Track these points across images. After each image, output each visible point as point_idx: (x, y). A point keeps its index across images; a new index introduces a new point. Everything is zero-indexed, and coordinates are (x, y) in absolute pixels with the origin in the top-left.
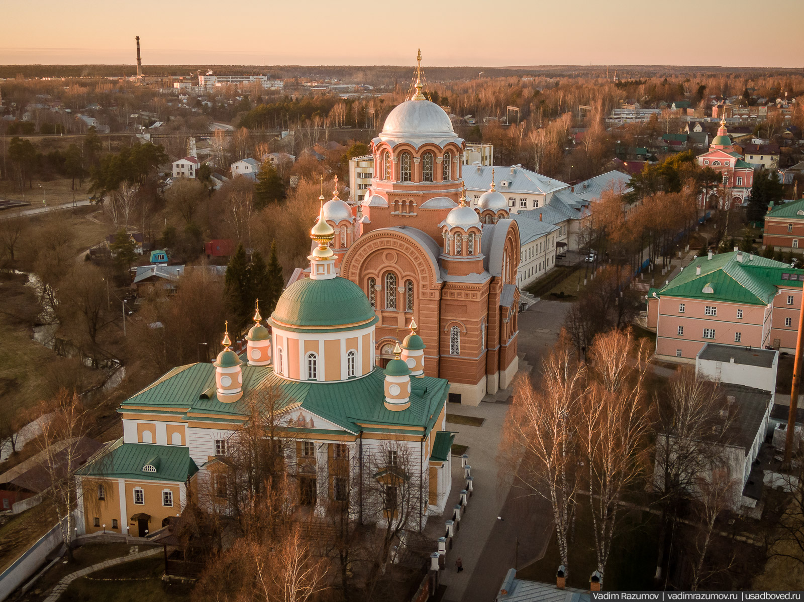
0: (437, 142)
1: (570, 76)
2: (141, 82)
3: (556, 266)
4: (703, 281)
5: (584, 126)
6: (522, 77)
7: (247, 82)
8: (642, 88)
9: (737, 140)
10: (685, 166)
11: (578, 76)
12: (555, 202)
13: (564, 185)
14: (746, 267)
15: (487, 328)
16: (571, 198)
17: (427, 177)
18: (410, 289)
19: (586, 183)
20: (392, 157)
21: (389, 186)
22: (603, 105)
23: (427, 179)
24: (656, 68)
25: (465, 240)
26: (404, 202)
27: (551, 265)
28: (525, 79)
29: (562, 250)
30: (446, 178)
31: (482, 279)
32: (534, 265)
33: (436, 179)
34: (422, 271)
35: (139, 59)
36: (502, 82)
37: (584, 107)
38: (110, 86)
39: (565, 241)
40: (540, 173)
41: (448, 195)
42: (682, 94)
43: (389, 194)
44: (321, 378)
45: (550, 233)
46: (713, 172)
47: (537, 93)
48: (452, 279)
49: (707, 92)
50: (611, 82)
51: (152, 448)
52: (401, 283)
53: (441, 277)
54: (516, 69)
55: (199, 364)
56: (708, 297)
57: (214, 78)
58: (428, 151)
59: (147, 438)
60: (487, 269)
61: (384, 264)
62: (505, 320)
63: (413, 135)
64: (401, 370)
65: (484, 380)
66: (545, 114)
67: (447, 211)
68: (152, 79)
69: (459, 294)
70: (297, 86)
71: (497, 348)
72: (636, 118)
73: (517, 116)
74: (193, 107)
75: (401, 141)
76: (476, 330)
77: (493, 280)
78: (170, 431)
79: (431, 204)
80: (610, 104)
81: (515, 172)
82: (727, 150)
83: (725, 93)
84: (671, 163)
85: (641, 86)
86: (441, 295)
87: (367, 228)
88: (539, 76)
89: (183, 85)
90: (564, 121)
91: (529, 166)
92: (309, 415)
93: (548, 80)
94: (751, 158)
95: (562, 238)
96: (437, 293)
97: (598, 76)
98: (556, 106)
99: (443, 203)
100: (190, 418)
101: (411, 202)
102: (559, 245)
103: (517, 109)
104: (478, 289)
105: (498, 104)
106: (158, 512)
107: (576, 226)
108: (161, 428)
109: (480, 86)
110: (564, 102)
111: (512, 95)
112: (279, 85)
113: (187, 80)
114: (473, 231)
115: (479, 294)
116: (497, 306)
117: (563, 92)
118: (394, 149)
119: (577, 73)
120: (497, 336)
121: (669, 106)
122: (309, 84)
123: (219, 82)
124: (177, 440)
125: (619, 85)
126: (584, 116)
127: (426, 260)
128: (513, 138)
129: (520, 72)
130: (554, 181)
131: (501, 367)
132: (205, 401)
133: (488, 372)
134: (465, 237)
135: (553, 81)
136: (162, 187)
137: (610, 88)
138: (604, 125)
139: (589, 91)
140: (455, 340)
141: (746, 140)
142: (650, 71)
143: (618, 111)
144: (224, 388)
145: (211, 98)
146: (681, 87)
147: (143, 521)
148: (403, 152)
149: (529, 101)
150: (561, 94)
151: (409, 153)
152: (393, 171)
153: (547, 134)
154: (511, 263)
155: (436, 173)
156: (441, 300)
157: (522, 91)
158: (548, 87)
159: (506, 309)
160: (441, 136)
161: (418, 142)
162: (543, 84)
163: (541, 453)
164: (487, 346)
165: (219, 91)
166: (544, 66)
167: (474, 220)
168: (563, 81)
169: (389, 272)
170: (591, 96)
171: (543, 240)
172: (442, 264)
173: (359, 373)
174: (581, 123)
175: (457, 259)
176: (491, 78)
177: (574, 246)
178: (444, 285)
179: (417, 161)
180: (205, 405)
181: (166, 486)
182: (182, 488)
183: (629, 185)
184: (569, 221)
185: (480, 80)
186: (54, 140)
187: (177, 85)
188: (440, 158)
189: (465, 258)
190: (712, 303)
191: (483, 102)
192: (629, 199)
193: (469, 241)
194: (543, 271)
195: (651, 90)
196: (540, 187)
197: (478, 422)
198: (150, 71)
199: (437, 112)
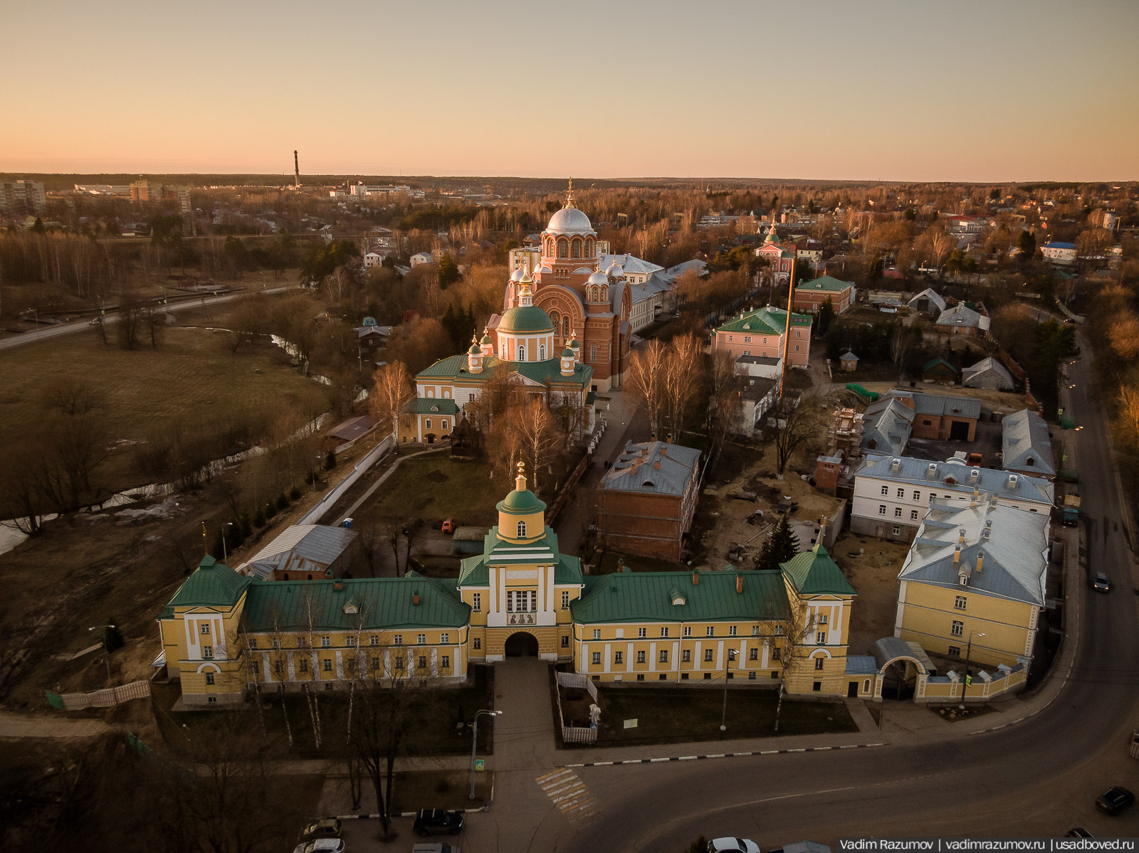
0: (582, 234)
1: (670, 188)
2: (300, 191)
3: (655, 321)
4: (744, 322)
5: (676, 230)
6: (628, 188)
7: (394, 191)
8: (728, 198)
9: (796, 241)
10: (744, 255)
11: (677, 187)
12: (654, 279)
13: (660, 268)
14: (772, 315)
15: (612, 347)
16: (666, 277)
17: (575, 255)
18: (566, 322)
19: (676, 267)
20: (555, 243)
21: (553, 260)
22: (694, 211)
23: (576, 257)
24: (745, 181)
25: (599, 292)
26: (562, 270)
27: (651, 320)
28: (632, 190)
29: (659, 311)
30: (587, 256)
31: (610, 316)
32: (640, 319)
33: (581, 257)
34: (574, 311)
35: (297, 170)
36: (612, 193)
37: (679, 214)
38: (277, 194)
39: (661, 305)
40: (644, 260)
41: (589, 266)
42: (760, 204)
43: (553, 266)
44: (526, 360)
45: (650, 298)
46: (763, 260)
47: (642, 202)
48: (592, 316)
49: (779, 202)
50: (704, 193)
51: (434, 400)
52: (562, 319)
53: (586, 315)
54: (624, 180)
55: (456, 356)
56: (746, 331)
57: (364, 188)
58: (577, 239)
59: (430, 395)
60: (612, 311)
61: (552, 307)
62: (623, 343)
63: (567, 230)
64: (570, 354)
65: (610, 377)
66: (648, 220)
67: (588, 276)
68: (309, 188)
69: (596, 325)
70: (437, 196)
71: (618, 359)
72: (721, 223)
73: (625, 221)
74: (355, 213)
75: (560, 233)
76: (606, 346)
77: (616, 317)
78: (443, 390)
79: (579, 271)
80: (700, 213)
81: (626, 258)
82: (776, 245)
83: (795, 203)
84: (735, 253)
85: (727, 197)
86: (585, 325)
87: (539, 286)
88: (643, 187)
89: (338, 194)
90: (663, 224)
91: (636, 255)
92: (521, 377)
93: (651, 190)
94: (802, 253)
95: (659, 303)
96: (583, 324)
97: (694, 188)
98: (657, 213)
99: (586, 271)
100: (456, 382)
101: (566, 270)
102: (657, 307)
103: (626, 216)
104: (608, 322)
105: (610, 211)
106: (439, 432)
107: (667, 295)
108: (438, 388)
109: (594, 196)
110: (663, 210)
111: (622, 204)
112: (420, 194)
113: (340, 189)
114: (604, 287)
115: (608, 324)
116: (618, 333)
117: (662, 201)
118: (556, 238)
119: (676, 184)
120: (618, 351)
121: (749, 214)
122: (447, 193)
123: (368, 191)
124: (447, 396)
125: (709, 196)
126: (679, 221)
127: (576, 304)
128: (624, 237)
129: (627, 184)
130: (653, 265)
131: (620, 371)
132: (463, 374)
133: (613, 374)
134: (599, 290)
135: (655, 191)
136: (357, 274)
137: (701, 199)
138: (693, 227)
139: (684, 200)
140: (594, 353)
141: (803, 240)
142: (737, 184)
143: (706, 217)
144: (473, 366)
145: (365, 204)
146: (759, 198)
147: (431, 438)
148: (561, 239)
149: (634, 209)
150: (661, 204)
151: (565, 240)
152: (555, 252)
153: (649, 234)
154: (626, 307)
155: (581, 253)
156: (585, 328)
157: (629, 201)
158: (651, 197)
159: (624, 335)
160: (584, 230)
161: (571, 234)
162: (647, 194)
163: (643, 388)
164: (612, 358)
165: (371, 198)
166: (648, 178)
167: (605, 281)
168: (663, 192)
169: (554, 312)
170: (685, 205)
171: (646, 302)
172: (586, 307)
173: (546, 358)
174: (675, 227)
175: (595, 304)
176: (602, 189)
177: (666, 308)
178: (587, 319)
179: (570, 246)
180: (463, 375)
181: (443, 418)
182: (453, 418)
183: (705, 269)
184: (664, 292)
185: (593, 191)
186: (255, 239)
187: (332, 194)
188: (584, 244)
189: (599, 303)
190: (748, 335)
191: (598, 210)
192: (705, 278)
193: (602, 293)
194: (646, 324)
195: (735, 201)
196: (643, 268)
197: (608, 399)
198: (307, 181)
199: (581, 215)
